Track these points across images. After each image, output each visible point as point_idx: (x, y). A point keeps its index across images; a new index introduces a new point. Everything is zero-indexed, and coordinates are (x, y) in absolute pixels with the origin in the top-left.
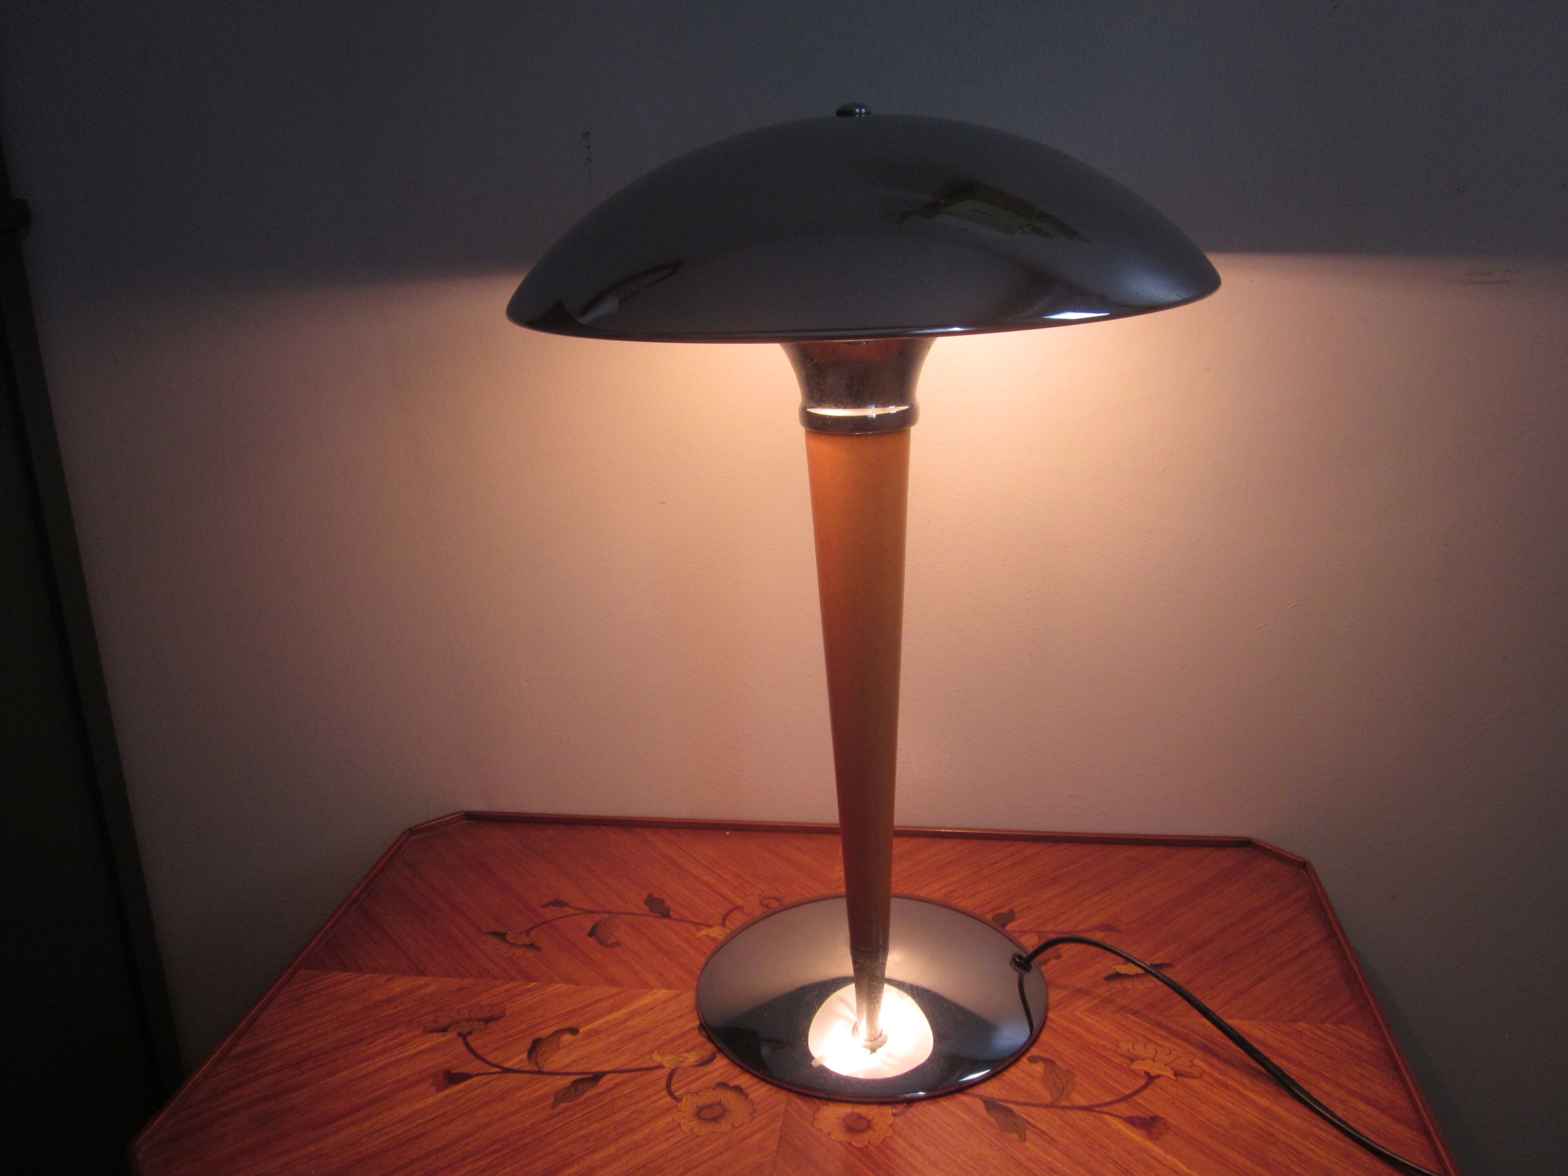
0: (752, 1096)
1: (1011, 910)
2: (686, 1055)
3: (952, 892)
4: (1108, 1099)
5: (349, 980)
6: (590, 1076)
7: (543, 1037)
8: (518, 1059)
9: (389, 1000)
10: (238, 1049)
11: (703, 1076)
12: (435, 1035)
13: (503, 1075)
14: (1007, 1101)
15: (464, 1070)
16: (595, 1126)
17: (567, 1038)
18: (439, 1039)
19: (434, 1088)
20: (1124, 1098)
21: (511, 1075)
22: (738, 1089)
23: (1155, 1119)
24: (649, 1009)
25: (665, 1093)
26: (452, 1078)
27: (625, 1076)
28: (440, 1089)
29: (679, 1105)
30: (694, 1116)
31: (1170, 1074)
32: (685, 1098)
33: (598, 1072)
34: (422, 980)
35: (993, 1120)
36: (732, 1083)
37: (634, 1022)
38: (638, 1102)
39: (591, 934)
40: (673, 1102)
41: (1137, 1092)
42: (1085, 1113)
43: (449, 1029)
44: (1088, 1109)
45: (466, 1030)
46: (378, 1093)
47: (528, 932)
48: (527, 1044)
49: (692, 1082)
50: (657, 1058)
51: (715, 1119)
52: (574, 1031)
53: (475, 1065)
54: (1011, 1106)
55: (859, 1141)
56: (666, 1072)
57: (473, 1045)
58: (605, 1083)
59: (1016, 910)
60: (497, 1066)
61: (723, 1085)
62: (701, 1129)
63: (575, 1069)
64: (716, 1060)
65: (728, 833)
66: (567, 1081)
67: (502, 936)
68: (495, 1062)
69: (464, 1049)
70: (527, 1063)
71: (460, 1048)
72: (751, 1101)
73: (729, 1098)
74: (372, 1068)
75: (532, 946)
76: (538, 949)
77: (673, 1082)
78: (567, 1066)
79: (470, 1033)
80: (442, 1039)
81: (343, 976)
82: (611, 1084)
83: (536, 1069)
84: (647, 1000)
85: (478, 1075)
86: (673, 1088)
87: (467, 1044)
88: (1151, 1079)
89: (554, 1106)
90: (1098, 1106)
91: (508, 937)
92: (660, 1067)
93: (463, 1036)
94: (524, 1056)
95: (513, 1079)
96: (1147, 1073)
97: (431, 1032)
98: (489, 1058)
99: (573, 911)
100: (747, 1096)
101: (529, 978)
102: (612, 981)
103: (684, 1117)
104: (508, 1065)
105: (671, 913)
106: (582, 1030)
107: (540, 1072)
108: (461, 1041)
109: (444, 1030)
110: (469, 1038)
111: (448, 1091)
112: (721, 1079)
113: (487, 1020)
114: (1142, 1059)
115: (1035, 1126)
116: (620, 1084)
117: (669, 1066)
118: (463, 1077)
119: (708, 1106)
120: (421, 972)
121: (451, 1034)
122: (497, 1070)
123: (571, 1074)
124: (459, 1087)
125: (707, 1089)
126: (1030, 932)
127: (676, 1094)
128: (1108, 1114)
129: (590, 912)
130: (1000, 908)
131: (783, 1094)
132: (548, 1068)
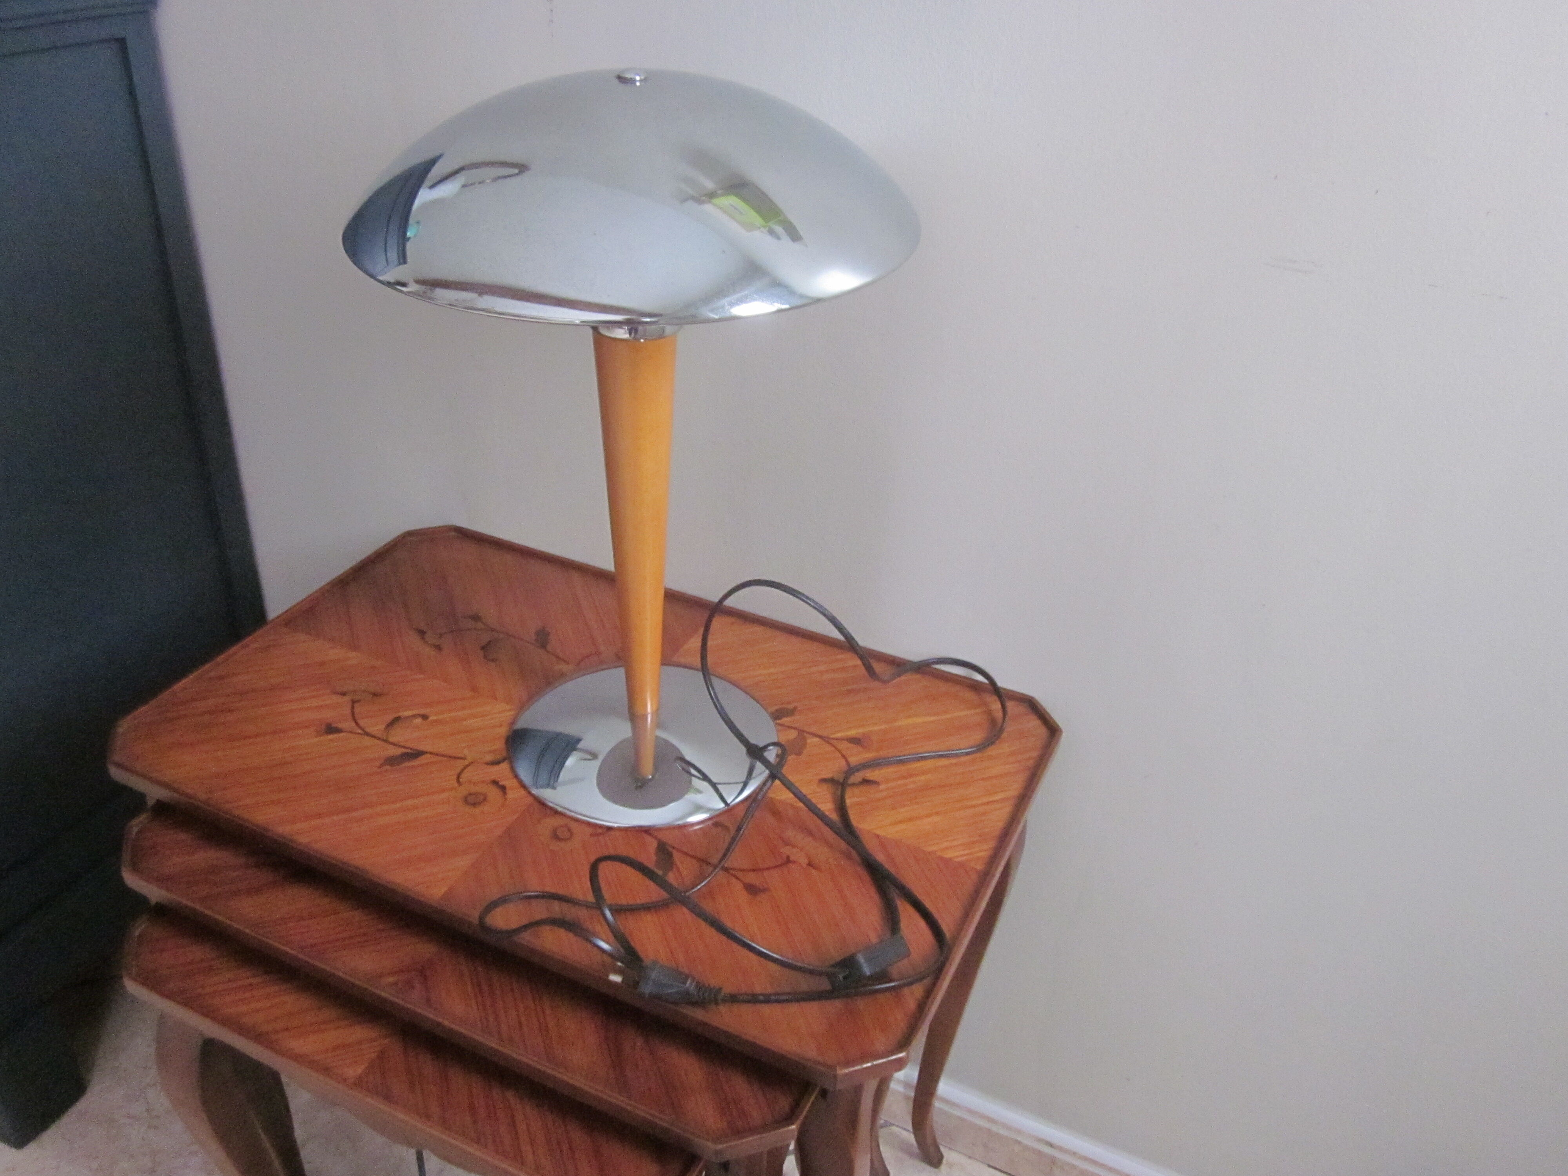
0: (510, 796)
1: (795, 708)
2: (486, 754)
4: (746, 867)
5: (306, 642)
6: (414, 752)
7: (404, 716)
8: (377, 727)
9: (323, 663)
10: (212, 674)
11: (485, 773)
12: (336, 696)
13: (362, 736)
14: (674, 848)
15: (340, 726)
16: (397, 787)
17: (418, 721)
19: (314, 733)
20: (758, 870)
21: (366, 738)
22: (503, 788)
23: (765, 889)
24: (483, 715)
25: (455, 777)
26: (331, 729)
27: (437, 759)
28: (316, 736)
29: (459, 788)
30: (462, 798)
31: (804, 861)
32: (466, 784)
33: (422, 751)
34: (352, 654)
35: (654, 857)
36: (502, 783)
37: (467, 722)
38: (434, 779)
39: (483, 648)
40: (456, 785)
41: (770, 868)
43: (348, 694)
45: (357, 697)
47: (441, 635)
48: (389, 717)
49: (477, 775)
50: (466, 752)
51: (474, 804)
52: (425, 717)
53: (349, 724)
54: (675, 852)
55: (555, 846)
56: (465, 763)
57: (357, 710)
58: (423, 760)
59: (799, 709)
60: (363, 730)
61: (495, 783)
62: (462, 809)
63: (409, 745)
64: (502, 764)
66: (399, 751)
67: (422, 633)
68: (363, 726)
70: (382, 732)
71: (347, 711)
72: (506, 799)
73: (493, 793)
75: (437, 647)
76: (441, 650)
77: (465, 771)
78: (405, 741)
79: (358, 701)
80: (340, 700)
81: (304, 637)
82: (425, 762)
83: (385, 738)
84: (486, 708)
85: (347, 732)
86: (462, 775)
87: (353, 707)
88: (788, 861)
89: (381, 767)
90: (735, 869)
91: (426, 636)
92: (464, 758)
93: (354, 702)
94: (384, 726)
95: (367, 741)
96: (788, 857)
97: (337, 694)
98: (362, 723)
99: (481, 627)
100: (506, 794)
101: (421, 671)
102: (474, 689)
103: (456, 797)
104: (369, 730)
105: (548, 646)
106: (431, 718)
107: (386, 741)
108: (349, 705)
109: (344, 694)
110: (357, 705)
111: (321, 738)
112: (493, 777)
113: (374, 695)
114: (794, 846)
115: (678, 869)
116: (432, 763)
117: (469, 760)
118: (338, 731)
119: (476, 794)
120: (355, 648)
121: (347, 698)
122: (360, 731)
123: (404, 747)
124: (331, 737)
125: (483, 782)
126: (795, 728)
127: (461, 780)
128: (737, 878)
129: (493, 630)
130: (789, 703)
131: (530, 800)
132: (391, 740)
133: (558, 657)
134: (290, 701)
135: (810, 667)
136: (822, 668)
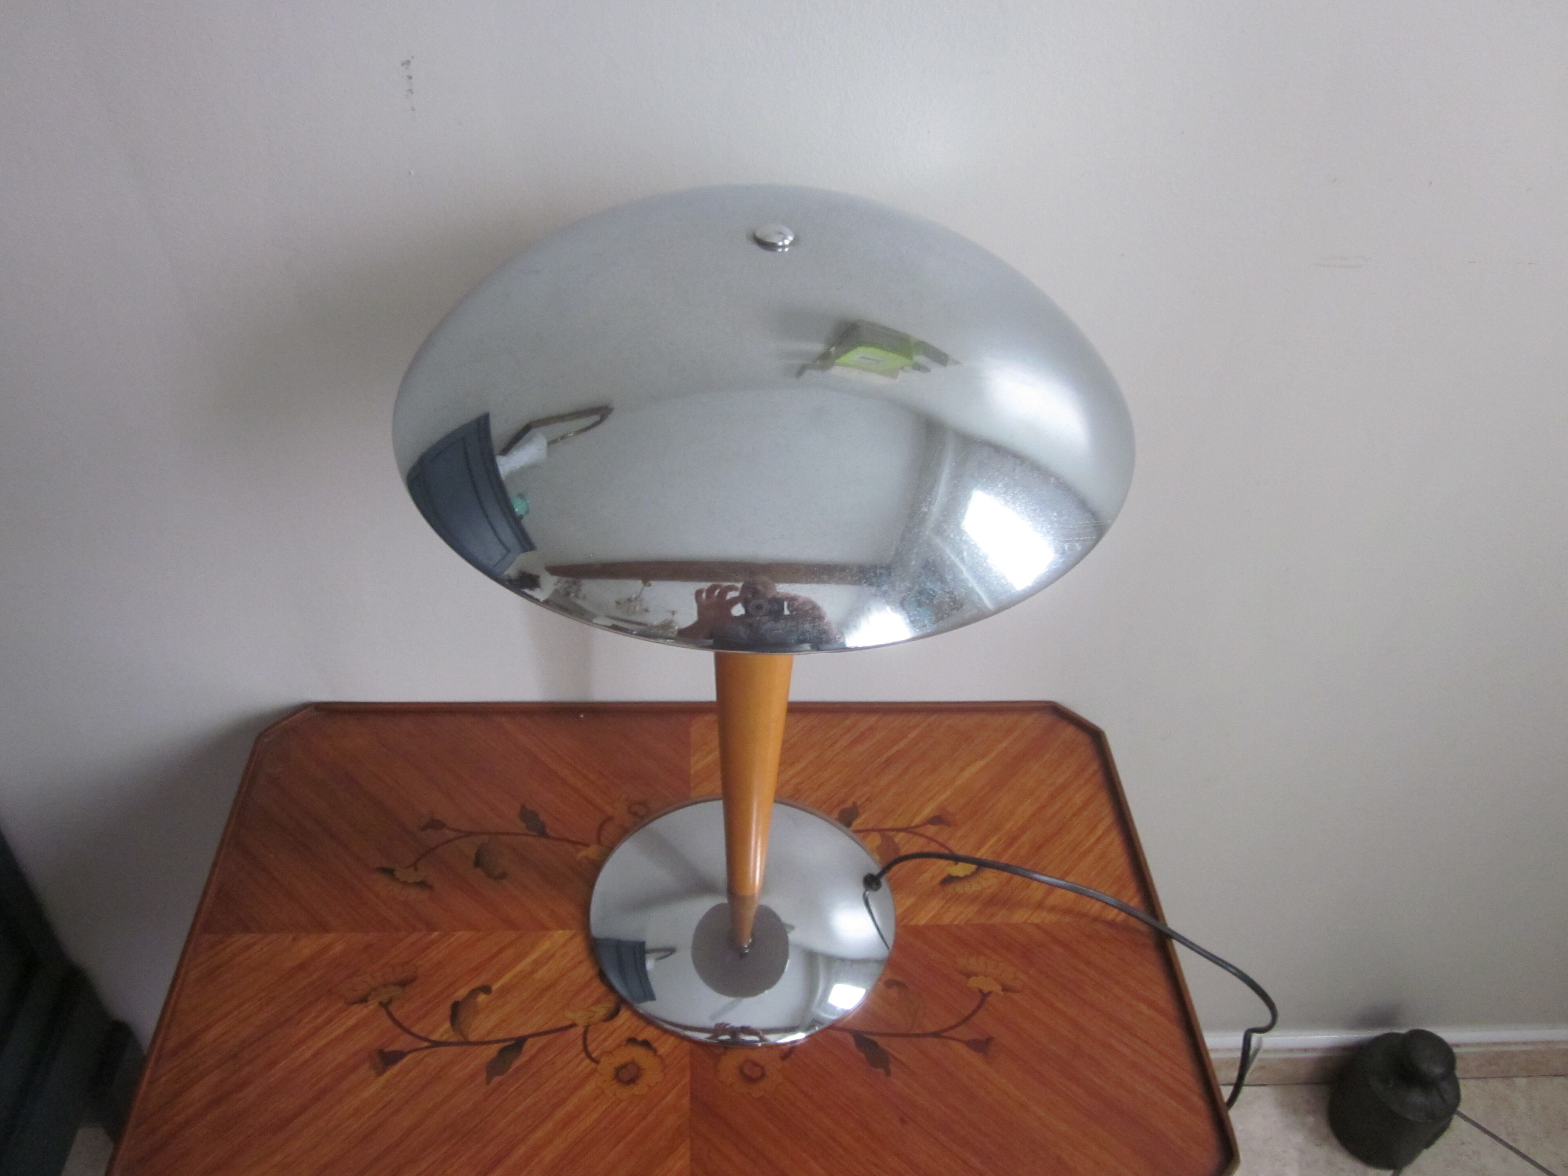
0: (662, 1051)
1: (854, 804)
2: (593, 1008)
3: (800, 783)
4: (952, 1022)
5: (255, 944)
6: (513, 1042)
7: (459, 999)
8: (443, 1031)
9: (302, 967)
11: (612, 1033)
12: (356, 1008)
13: (433, 1049)
14: (872, 1033)
15: (396, 1047)
16: (529, 1101)
17: (482, 998)
18: (360, 1012)
19: (373, 1072)
20: (966, 1020)
21: (443, 1049)
22: (647, 1044)
23: (989, 1040)
24: (549, 957)
25: (583, 1055)
26: (390, 1058)
27: (544, 1040)
28: (380, 1073)
29: (599, 1067)
30: (613, 1079)
31: (997, 988)
32: (603, 1059)
33: (519, 1038)
34: (328, 938)
35: (862, 1055)
36: (640, 1038)
37: (539, 975)
38: (562, 1069)
39: (477, 863)
40: (593, 1065)
41: (974, 1012)
42: (935, 1040)
43: (369, 998)
44: (936, 1035)
45: (385, 998)
46: (322, 1084)
47: (415, 866)
48: (445, 1009)
49: (605, 1040)
50: (570, 1016)
51: (632, 1081)
52: (486, 989)
53: (404, 1041)
54: (876, 1038)
55: (756, 1092)
56: (580, 1030)
57: (397, 1015)
58: (530, 1049)
59: (859, 803)
60: (425, 1039)
61: (632, 1041)
62: (625, 1093)
63: (500, 1035)
64: (621, 1012)
65: (582, 716)
66: (493, 1050)
67: (389, 872)
68: (423, 1035)
69: (389, 1023)
70: (452, 1033)
71: (386, 1022)
72: (661, 1057)
73: (638, 1054)
74: (308, 1054)
75: (422, 884)
76: (430, 887)
77: (588, 1042)
78: (489, 1033)
79: (390, 1001)
80: (365, 1011)
81: (247, 939)
82: (534, 1051)
83: (462, 1040)
84: (545, 946)
85: (410, 1052)
86: (590, 1048)
87: (390, 1015)
88: (984, 996)
89: (488, 1082)
90: (945, 1030)
91: (398, 874)
92: (573, 1025)
93: (385, 1005)
94: (447, 1025)
95: (445, 1054)
96: (981, 991)
97: (354, 1003)
98: (415, 1030)
99: (451, 835)
100: (655, 1051)
101: (430, 927)
102: (511, 925)
103: (605, 1081)
104: (435, 1037)
105: (548, 830)
106: (495, 987)
107: (468, 1043)
108: (383, 1013)
109: (364, 1000)
110: (392, 1008)
111: (388, 1074)
112: (627, 1035)
113: (403, 984)
114: (976, 974)
115: (896, 1059)
116: (542, 1049)
117: (581, 1023)
118: (397, 1056)
119: (624, 1067)
120: (323, 928)
121: (373, 1005)
122: (425, 1044)
123: (498, 1041)
124: (396, 1068)
125: (619, 1046)
126: (873, 830)
127: (594, 1055)
128: (954, 1039)
129: (469, 834)
130: (844, 801)
131: (686, 1045)
132: (473, 1037)
133: (574, 843)
134: (302, 1041)
135: (831, 746)
136: (842, 743)
